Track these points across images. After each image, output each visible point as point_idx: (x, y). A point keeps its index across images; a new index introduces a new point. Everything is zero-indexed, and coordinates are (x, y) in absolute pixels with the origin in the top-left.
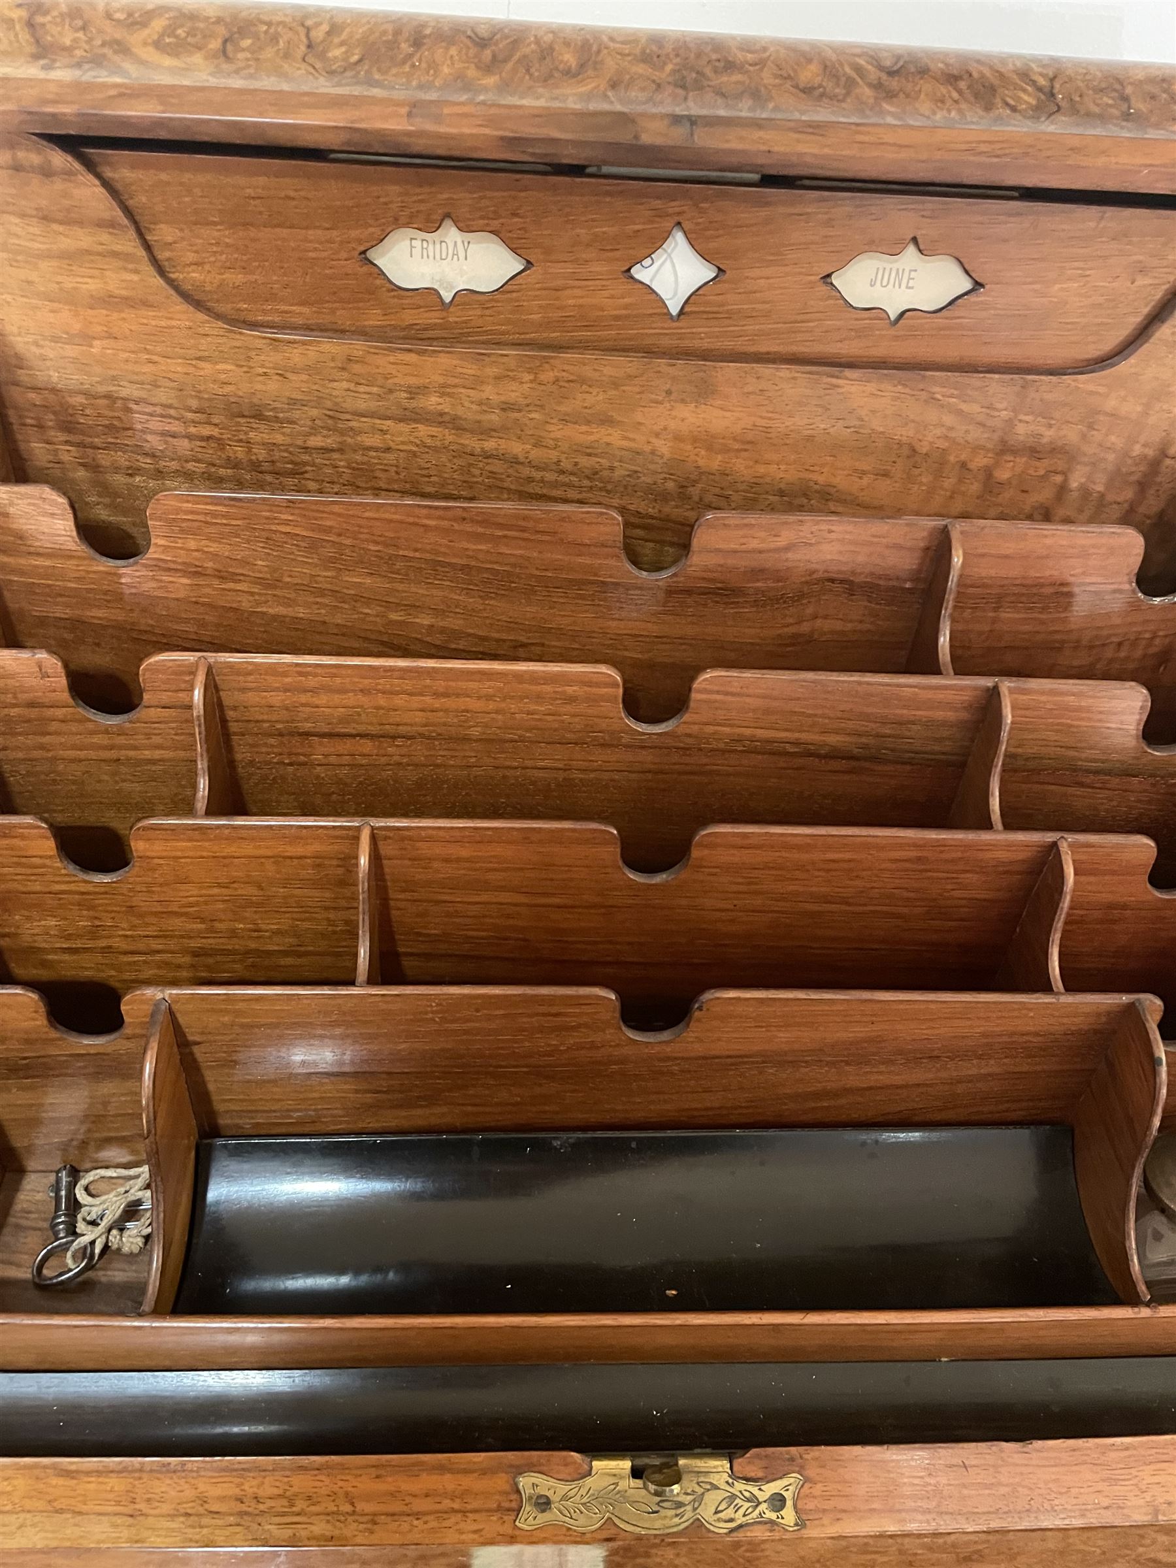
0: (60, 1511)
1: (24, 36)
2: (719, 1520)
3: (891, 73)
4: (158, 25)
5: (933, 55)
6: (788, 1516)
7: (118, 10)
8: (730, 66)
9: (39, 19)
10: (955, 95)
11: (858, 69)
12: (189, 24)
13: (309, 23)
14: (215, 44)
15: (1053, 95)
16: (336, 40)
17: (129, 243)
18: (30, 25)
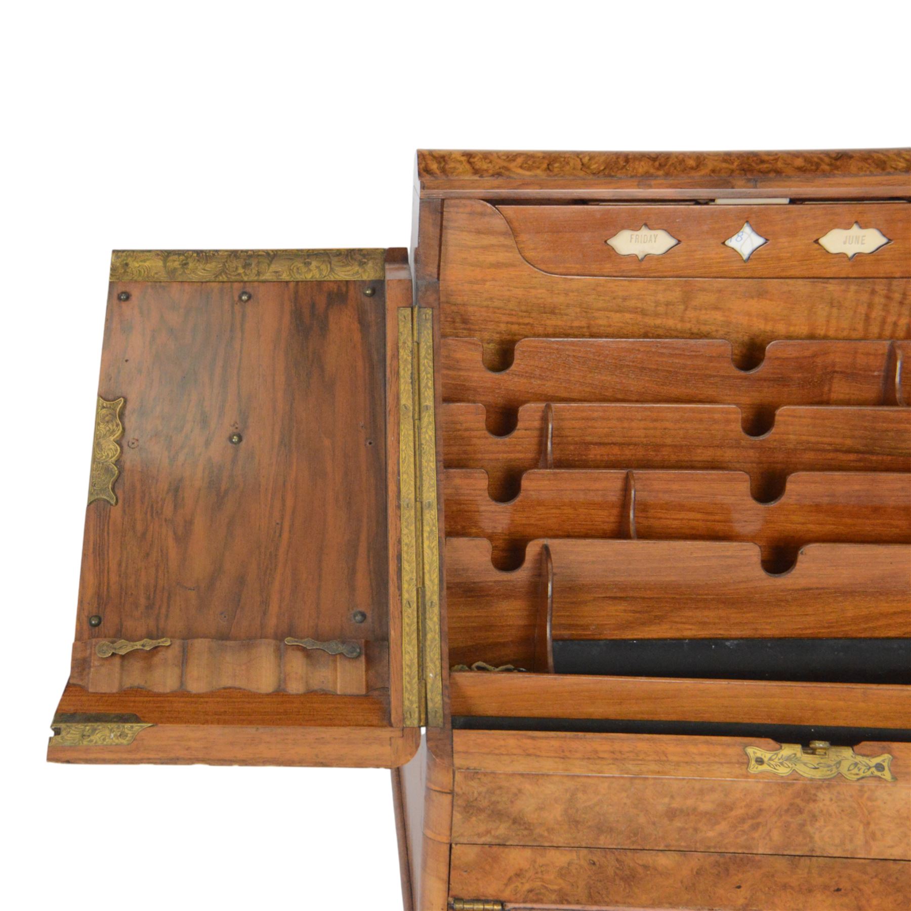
0: (529, 755)
1: (467, 167)
2: (851, 774)
3: (836, 159)
4: (520, 160)
6: (887, 774)
10: (867, 166)
11: (820, 159)
12: (532, 159)
13: (581, 156)
14: (545, 166)
16: (593, 162)
17: (510, 241)
18: (469, 162)
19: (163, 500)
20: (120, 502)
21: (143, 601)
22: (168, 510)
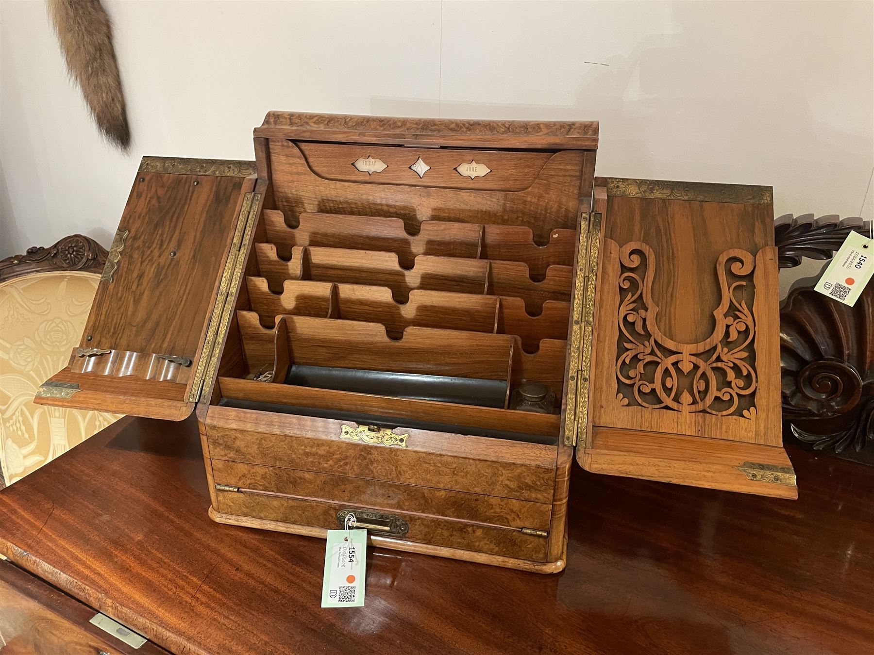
1: (288, 121)
2: (386, 443)
3: (471, 125)
4: (315, 119)
5: (482, 121)
6: (404, 444)
8: (435, 125)
10: (485, 129)
11: (464, 125)
12: (322, 119)
13: (346, 118)
14: (326, 122)
15: (509, 128)
16: (351, 121)
17: (303, 161)
18: (290, 119)
19: (133, 282)
20: (115, 281)
21: (112, 330)
22: (134, 287)
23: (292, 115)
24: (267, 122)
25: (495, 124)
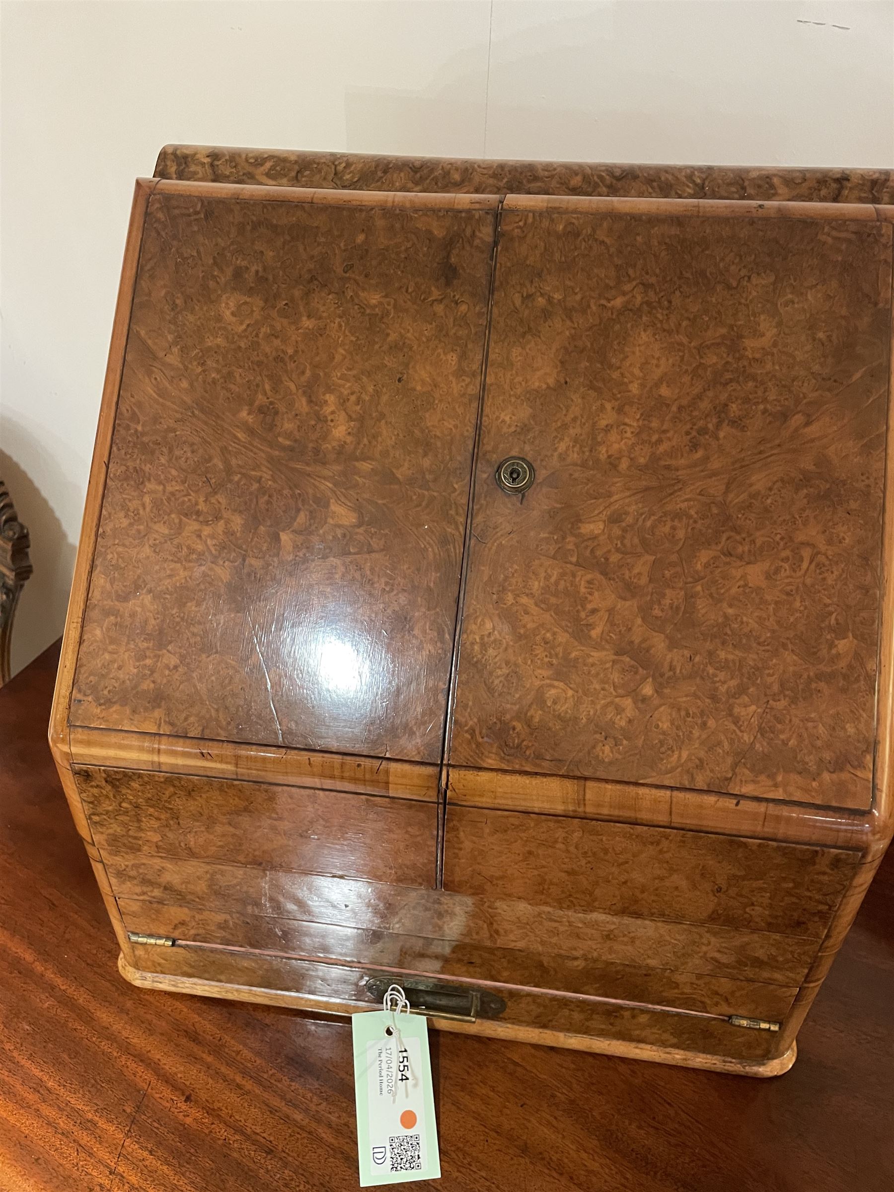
1: (209, 171)
3: (618, 179)
4: (268, 165)
5: (641, 168)
7: (251, 158)
8: (536, 178)
9: (216, 163)
10: (650, 190)
11: (601, 178)
12: (282, 164)
13: (337, 163)
14: (293, 174)
15: (703, 188)
16: (348, 171)
18: (212, 165)
23: (215, 156)
24: (161, 172)
25: (670, 177)
